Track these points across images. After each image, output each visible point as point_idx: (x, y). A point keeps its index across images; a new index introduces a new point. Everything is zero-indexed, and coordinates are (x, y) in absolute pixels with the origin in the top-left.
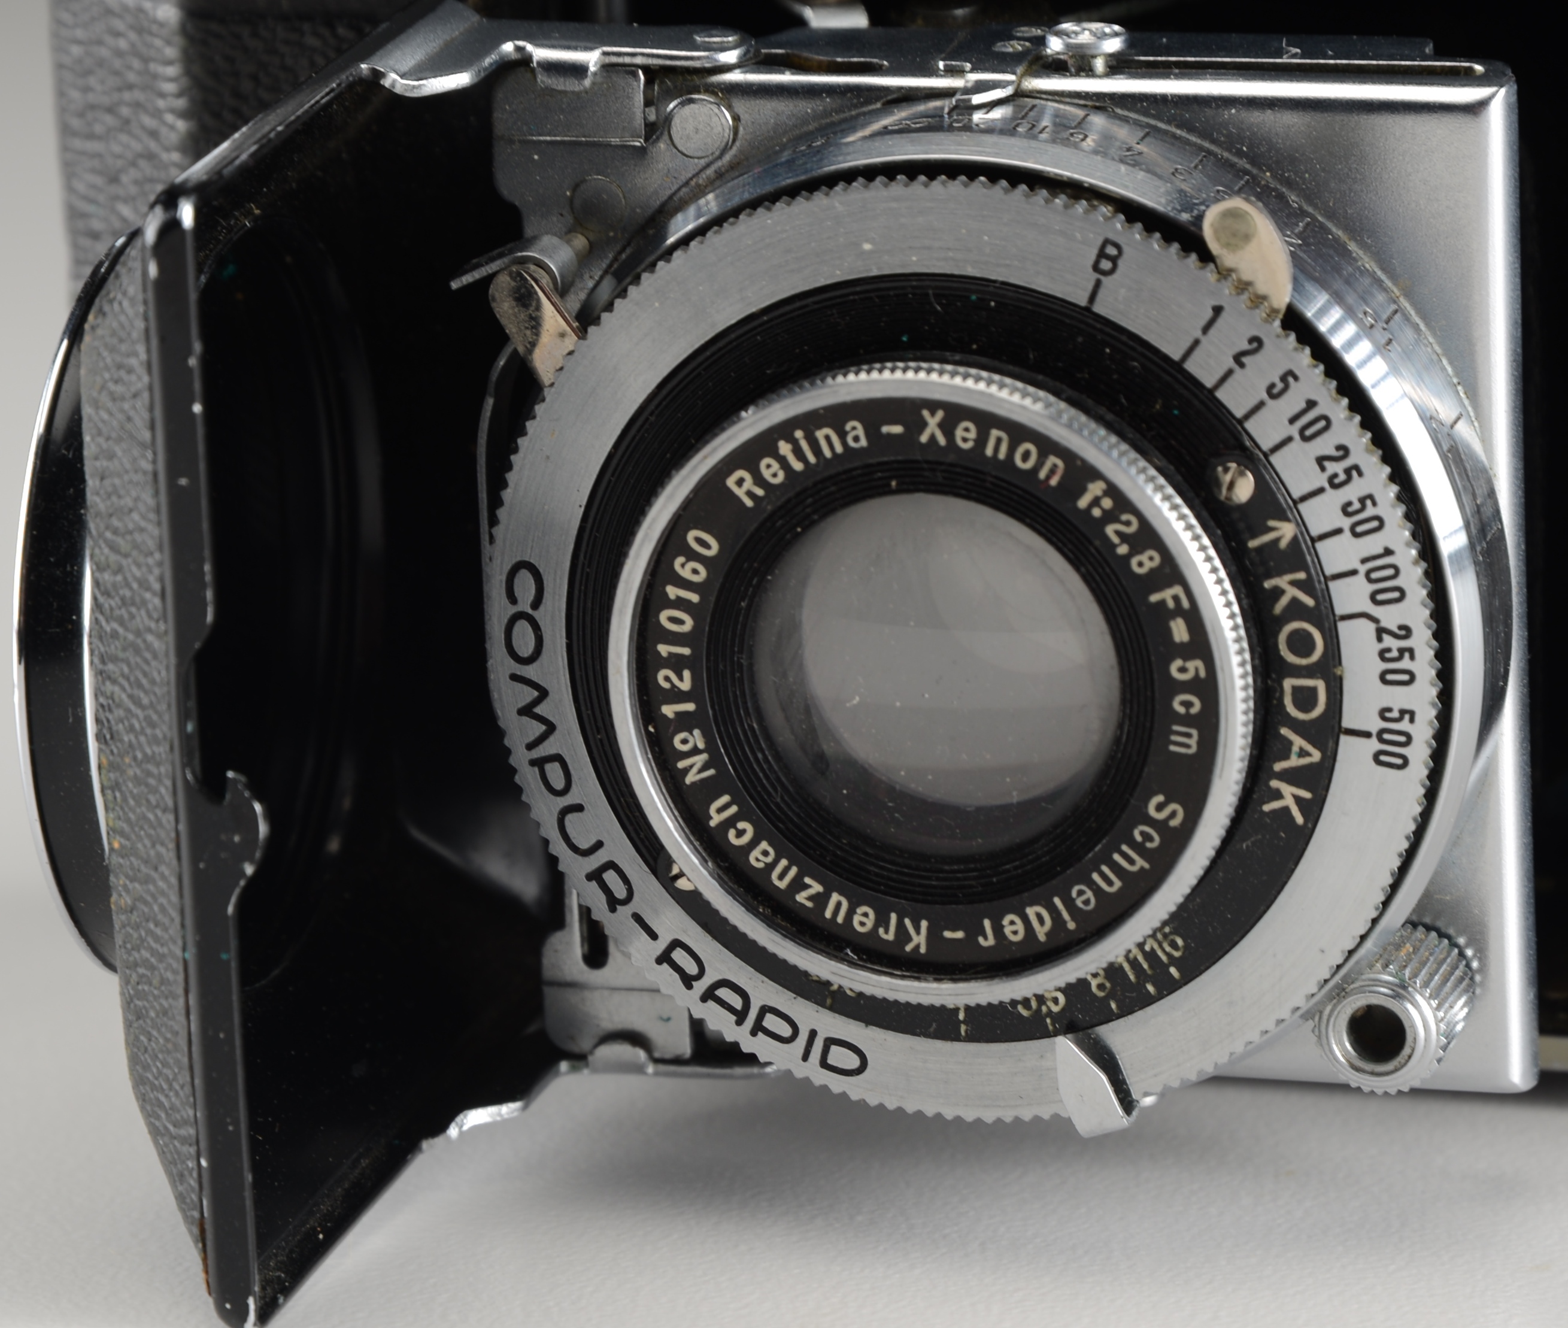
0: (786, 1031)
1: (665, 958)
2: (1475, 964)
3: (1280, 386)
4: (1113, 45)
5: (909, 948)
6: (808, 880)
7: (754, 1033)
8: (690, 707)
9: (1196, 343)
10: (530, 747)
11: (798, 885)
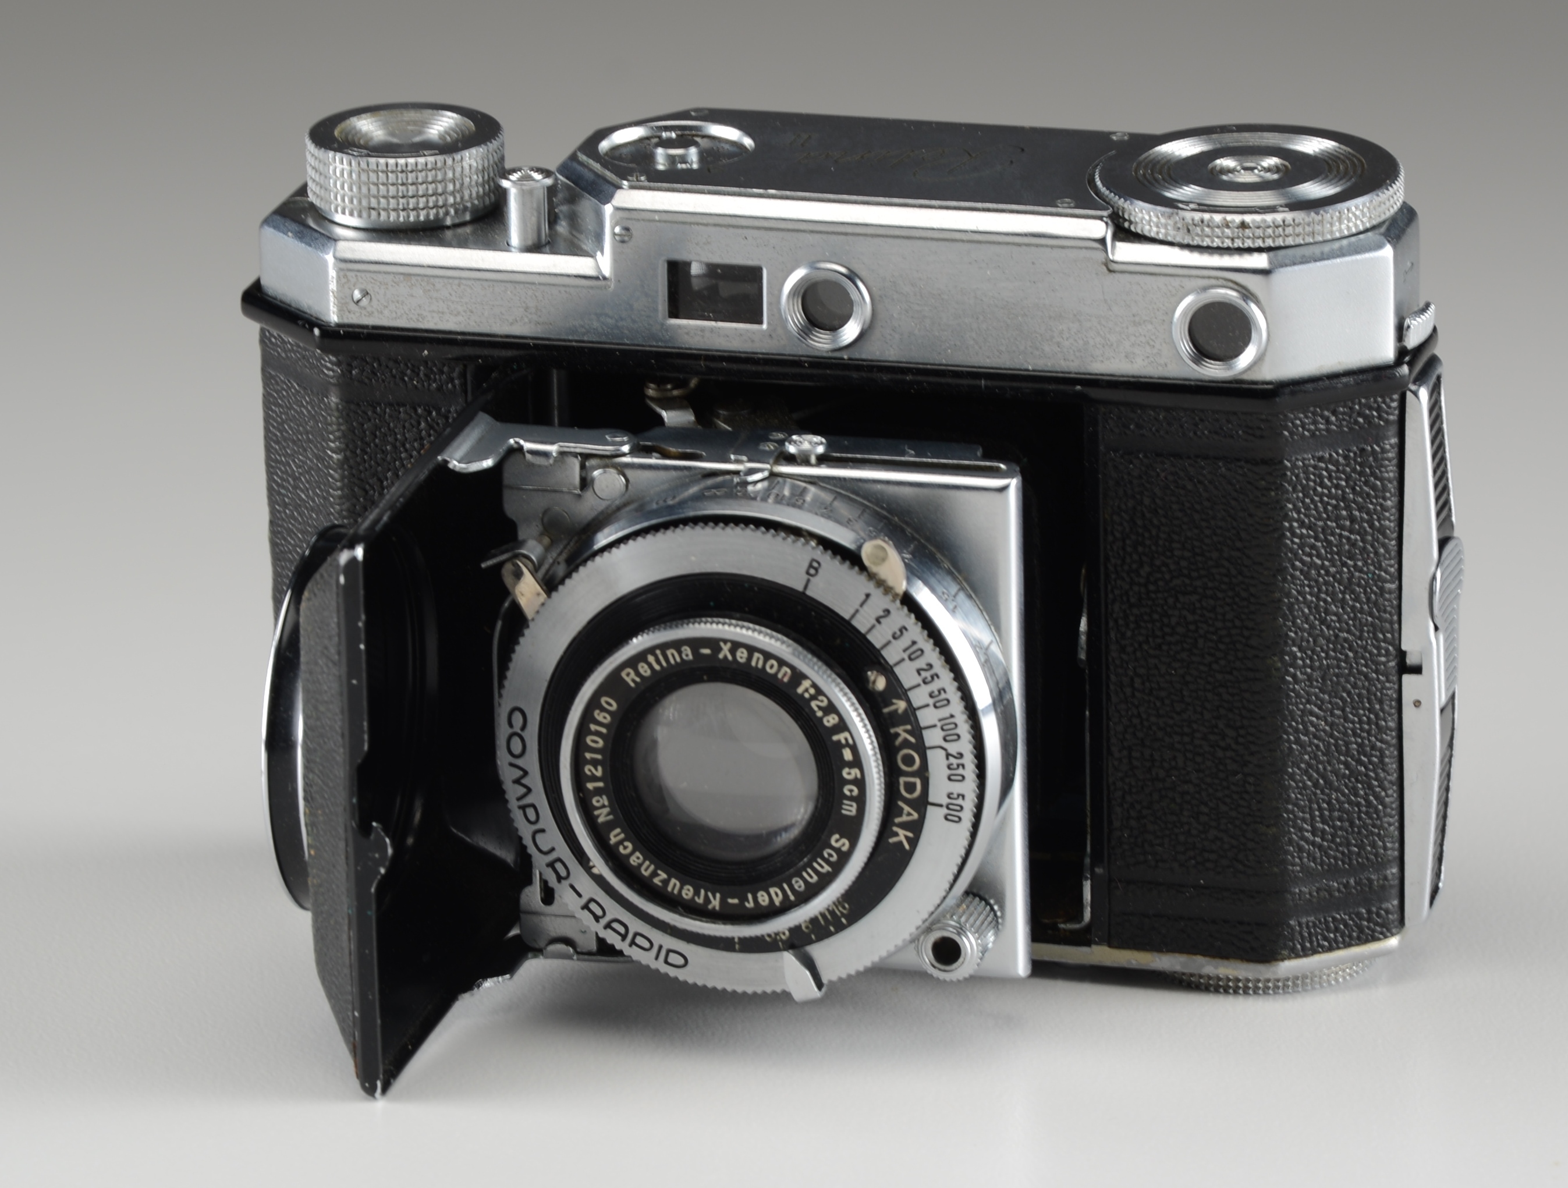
0: (647, 945)
1: (586, 907)
2: (999, 914)
3: (898, 633)
4: (820, 450)
5: (710, 907)
6: (659, 872)
7: (630, 945)
8: (601, 784)
9: (857, 611)
10: (519, 799)
11: (655, 874)
